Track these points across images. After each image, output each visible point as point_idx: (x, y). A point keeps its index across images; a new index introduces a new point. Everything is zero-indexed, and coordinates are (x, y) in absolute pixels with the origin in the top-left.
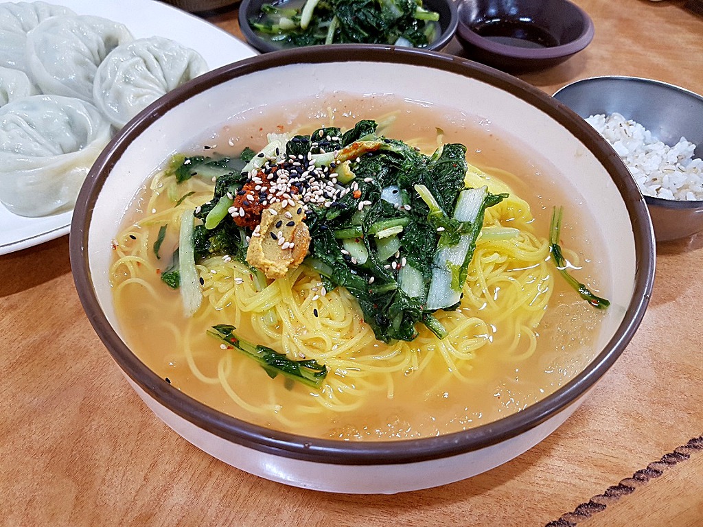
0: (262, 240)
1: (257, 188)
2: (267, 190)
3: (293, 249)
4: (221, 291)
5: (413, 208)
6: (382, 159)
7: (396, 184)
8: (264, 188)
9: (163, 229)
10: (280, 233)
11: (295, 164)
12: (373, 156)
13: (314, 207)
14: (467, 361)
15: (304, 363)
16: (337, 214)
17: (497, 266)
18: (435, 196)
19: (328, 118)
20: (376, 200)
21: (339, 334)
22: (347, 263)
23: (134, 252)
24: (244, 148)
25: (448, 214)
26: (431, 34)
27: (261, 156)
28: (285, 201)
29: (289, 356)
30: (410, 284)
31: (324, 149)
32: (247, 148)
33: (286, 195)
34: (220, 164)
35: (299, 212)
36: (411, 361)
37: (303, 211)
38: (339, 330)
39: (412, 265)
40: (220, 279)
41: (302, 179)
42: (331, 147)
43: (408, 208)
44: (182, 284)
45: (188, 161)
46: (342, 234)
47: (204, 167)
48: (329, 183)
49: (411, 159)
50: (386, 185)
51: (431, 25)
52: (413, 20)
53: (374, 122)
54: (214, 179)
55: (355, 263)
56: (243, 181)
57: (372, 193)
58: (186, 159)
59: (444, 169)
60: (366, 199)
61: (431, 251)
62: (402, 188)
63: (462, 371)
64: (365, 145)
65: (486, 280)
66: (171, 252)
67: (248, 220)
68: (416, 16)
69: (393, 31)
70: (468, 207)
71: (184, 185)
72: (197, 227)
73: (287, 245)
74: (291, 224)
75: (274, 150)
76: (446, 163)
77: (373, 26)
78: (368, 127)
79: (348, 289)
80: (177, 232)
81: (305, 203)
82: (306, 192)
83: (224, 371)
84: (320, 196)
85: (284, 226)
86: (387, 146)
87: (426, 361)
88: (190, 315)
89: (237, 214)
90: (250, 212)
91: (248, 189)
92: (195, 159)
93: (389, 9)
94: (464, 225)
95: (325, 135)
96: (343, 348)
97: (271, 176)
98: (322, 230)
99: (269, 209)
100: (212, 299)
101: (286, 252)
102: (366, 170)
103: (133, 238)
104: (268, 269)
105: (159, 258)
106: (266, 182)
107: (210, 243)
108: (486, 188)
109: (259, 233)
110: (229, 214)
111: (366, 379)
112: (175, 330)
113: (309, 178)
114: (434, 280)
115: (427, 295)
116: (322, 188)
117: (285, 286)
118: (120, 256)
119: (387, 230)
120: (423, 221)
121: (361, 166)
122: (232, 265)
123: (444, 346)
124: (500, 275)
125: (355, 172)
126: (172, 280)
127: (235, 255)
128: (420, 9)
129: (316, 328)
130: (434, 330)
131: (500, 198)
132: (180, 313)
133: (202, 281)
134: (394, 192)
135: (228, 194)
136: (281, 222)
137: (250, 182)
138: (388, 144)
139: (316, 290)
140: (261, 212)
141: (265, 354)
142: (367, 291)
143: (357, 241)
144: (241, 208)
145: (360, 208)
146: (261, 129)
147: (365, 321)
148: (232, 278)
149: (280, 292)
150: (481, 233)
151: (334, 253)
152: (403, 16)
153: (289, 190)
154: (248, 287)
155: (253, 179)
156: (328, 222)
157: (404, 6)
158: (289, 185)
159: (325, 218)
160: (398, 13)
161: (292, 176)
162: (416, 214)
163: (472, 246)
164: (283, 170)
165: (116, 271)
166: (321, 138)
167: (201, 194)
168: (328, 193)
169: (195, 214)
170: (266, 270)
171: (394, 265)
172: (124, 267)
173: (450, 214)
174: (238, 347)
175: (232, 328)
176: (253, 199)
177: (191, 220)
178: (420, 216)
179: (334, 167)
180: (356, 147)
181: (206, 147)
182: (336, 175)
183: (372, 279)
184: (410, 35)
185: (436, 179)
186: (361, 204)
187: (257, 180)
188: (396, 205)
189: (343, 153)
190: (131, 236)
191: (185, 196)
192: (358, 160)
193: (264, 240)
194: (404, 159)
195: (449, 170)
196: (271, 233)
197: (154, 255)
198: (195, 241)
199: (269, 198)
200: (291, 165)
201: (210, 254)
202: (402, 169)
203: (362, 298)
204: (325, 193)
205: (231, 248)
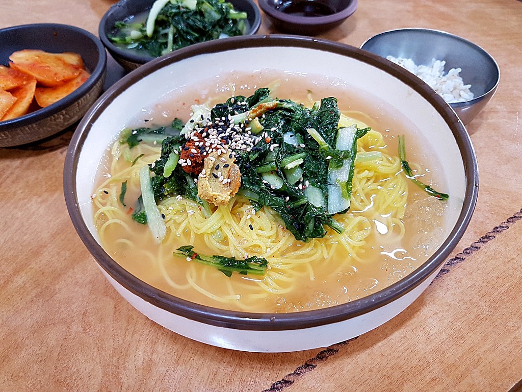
0: (208, 179)
1: (197, 144)
2: (204, 144)
3: (230, 183)
4: (178, 221)
5: (307, 145)
6: (280, 114)
7: (291, 131)
8: (201, 144)
9: (124, 184)
10: (220, 173)
11: (220, 124)
12: (273, 112)
13: (239, 153)
14: (360, 247)
16: (257, 155)
17: (368, 179)
18: (321, 135)
20: (281, 143)
21: (270, 240)
22: (268, 189)
23: (108, 204)
24: (174, 119)
25: (332, 146)
26: (243, 27)
27: (192, 121)
28: (219, 150)
29: (237, 259)
30: (314, 197)
31: (238, 112)
32: (176, 119)
33: (219, 146)
34: (160, 131)
35: (230, 157)
36: (322, 252)
37: (233, 156)
38: (269, 237)
39: (313, 185)
40: (176, 213)
41: (227, 134)
42: (243, 110)
43: (303, 146)
44: (149, 220)
45: (135, 132)
46: (261, 169)
47: (146, 135)
48: (246, 134)
49: (299, 112)
50: (285, 132)
53: (267, 89)
55: (274, 188)
56: (183, 141)
57: (278, 138)
58: (133, 131)
59: (324, 116)
60: (275, 142)
61: (325, 173)
62: (296, 133)
63: (358, 254)
64: (267, 105)
65: (363, 190)
66: (136, 198)
67: (193, 167)
69: (216, 30)
70: (345, 141)
71: (134, 149)
72: (153, 178)
73: (226, 181)
74: (226, 166)
75: (199, 117)
76: (325, 111)
78: (264, 92)
79: (272, 207)
80: (138, 185)
81: (233, 150)
82: (231, 143)
83: (191, 278)
84: (242, 144)
85: (221, 168)
86: (281, 104)
87: (332, 251)
88: (159, 242)
89: (186, 164)
90: (195, 162)
91: (190, 146)
92: (140, 130)
94: (345, 153)
95: (236, 101)
96: (274, 249)
97: (204, 134)
98: (247, 169)
99: (210, 157)
100: (173, 229)
101: (226, 186)
102: (270, 123)
103: (107, 193)
104: (216, 199)
105: (125, 206)
106: (202, 139)
107: (164, 188)
108: (355, 125)
109: (205, 174)
110: (179, 165)
111: (293, 269)
112: (151, 255)
113: (232, 133)
114: (330, 193)
115: (327, 205)
116: (242, 139)
117: (224, 211)
118: (99, 207)
119: (292, 163)
120: (316, 154)
121: (266, 120)
122: (184, 201)
123: (343, 238)
124: (371, 186)
125: (262, 124)
126: (141, 219)
127: (184, 194)
129: (253, 238)
130: (336, 229)
131: (366, 131)
132: (151, 240)
133: (163, 216)
134: (291, 136)
135: (175, 151)
136: (218, 165)
137: (190, 140)
138: (282, 103)
139: (248, 211)
140: (203, 160)
141: (220, 260)
142: (286, 207)
143: (272, 173)
144: (188, 160)
145: (272, 149)
146: (184, 104)
147: (287, 229)
148: (185, 211)
149: (223, 216)
150: (357, 157)
151: (258, 183)
153: (220, 143)
154: (199, 217)
156: (250, 162)
158: (220, 139)
159: (248, 159)
161: (219, 133)
162: (310, 149)
163: (352, 166)
164: (212, 129)
165: (98, 218)
166: (233, 104)
167: (148, 155)
168: (247, 141)
169: (151, 169)
170: (214, 200)
171: (300, 186)
172: (103, 214)
173: (333, 147)
174: (200, 259)
175: (191, 247)
176: (196, 152)
177: (148, 173)
178: (313, 150)
179: (247, 123)
180: (260, 107)
181: (146, 121)
182: (250, 128)
183: (288, 198)
185: (320, 123)
186: (272, 147)
187: (196, 139)
188: (295, 145)
189: (252, 113)
190: (104, 191)
191: (138, 158)
192: (264, 116)
194: (294, 112)
195: (328, 117)
196: (213, 174)
197: (121, 204)
198: (154, 188)
199: (207, 150)
200: (217, 125)
201: (166, 196)
202: (294, 119)
203: (283, 212)
204: (245, 142)
205: (180, 190)
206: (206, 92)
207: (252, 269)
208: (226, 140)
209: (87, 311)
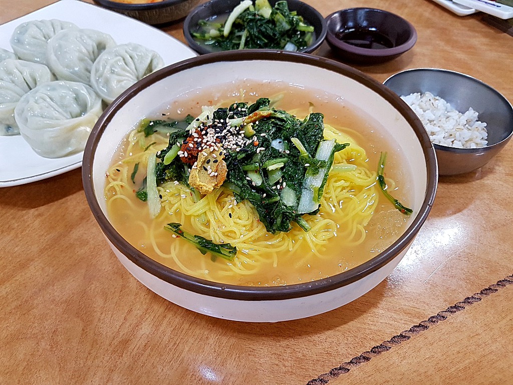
0: (198, 171)
1: (196, 140)
2: (202, 141)
3: (217, 176)
4: (172, 202)
6: (272, 122)
7: (281, 138)
8: (200, 140)
9: (137, 166)
10: (209, 167)
11: (218, 125)
12: (266, 120)
13: (230, 151)
14: (322, 245)
15: (223, 245)
16: (244, 155)
17: (344, 188)
18: (304, 145)
19: (240, 96)
20: (268, 146)
21: (244, 228)
22: (249, 185)
23: (119, 179)
24: (187, 115)
25: (312, 155)
26: (309, 39)
27: (198, 120)
28: (212, 147)
29: (214, 242)
30: (288, 198)
31: (237, 116)
32: (189, 115)
33: (213, 144)
34: (172, 125)
35: (221, 154)
37: (223, 154)
38: (245, 226)
39: (289, 186)
40: (172, 196)
41: (223, 134)
42: (240, 114)
43: (288, 152)
44: (148, 198)
45: (152, 123)
46: (247, 168)
47: (162, 127)
48: (239, 137)
49: (290, 123)
50: (274, 138)
51: (310, 34)
52: (297, 31)
53: (268, 99)
54: (168, 134)
55: (254, 185)
56: (187, 135)
57: (265, 143)
58: (151, 122)
59: (310, 128)
60: (262, 146)
61: (301, 178)
62: (284, 140)
63: (319, 251)
64: (261, 113)
65: (336, 197)
66: (142, 179)
67: (189, 159)
68: (298, 28)
69: (284, 38)
70: (324, 151)
71: (149, 138)
72: (158, 164)
73: (213, 174)
74: (216, 161)
75: (206, 116)
76: (311, 125)
77: (270, 35)
78: (264, 102)
79: (250, 201)
80: (146, 167)
81: (225, 149)
82: (225, 142)
83: (175, 250)
84: (233, 145)
85: (212, 162)
86: (275, 114)
87: (297, 246)
88: (153, 217)
89: (183, 155)
90: (191, 154)
91: (190, 140)
92: (156, 122)
93: (281, 24)
94: (321, 163)
95: (237, 107)
96: (247, 237)
97: (204, 132)
98: (235, 165)
99: (203, 152)
100: (167, 208)
101: (213, 178)
102: (262, 129)
103: (119, 171)
104: (202, 188)
105: (134, 183)
106: (201, 136)
107: (166, 173)
108: (334, 140)
109: (197, 166)
110: (178, 156)
111: (260, 255)
112: (145, 226)
113: (227, 134)
114: (302, 196)
115: (298, 205)
116: (235, 140)
117: (212, 199)
118: (110, 181)
119: (274, 165)
120: (296, 160)
121: (259, 126)
122: (180, 186)
123: (308, 236)
124: (345, 194)
125: (255, 130)
126: (142, 196)
127: (181, 180)
128: (301, 24)
129: (230, 224)
130: (302, 226)
131: (344, 146)
132: (147, 215)
133: (161, 197)
134: (280, 142)
135: (178, 143)
136: (209, 160)
137: (191, 136)
139: (231, 202)
140: (198, 154)
141: (199, 240)
142: (261, 202)
143: (256, 172)
144: (186, 152)
145: (258, 152)
146: (198, 103)
147: (260, 221)
148: (179, 195)
149: (209, 203)
150: (332, 167)
151: (242, 179)
152: (290, 29)
153: (214, 141)
154: (189, 201)
155: (193, 134)
156: (238, 160)
157: (291, 22)
158: (215, 138)
159: (236, 158)
160: (287, 27)
161: (216, 132)
162: (292, 155)
163: (326, 176)
164: (211, 129)
165: (109, 191)
166: (235, 109)
167: (160, 144)
168: (239, 143)
169: (157, 156)
170: (200, 189)
171: (279, 187)
172: (113, 189)
173: (313, 156)
174: (183, 236)
175: (179, 225)
176: (193, 146)
177: (154, 159)
178: (295, 157)
179: (242, 127)
180: (256, 115)
181: (163, 115)
182: (244, 132)
183: (265, 195)
184: (295, 41)
185: (305, 135)
186: (259, 149)
187: (196, 135)
188: (281, 150)
189: (248, 119)
190: (117, 170)
191: (150, 145)
192: (257, 123)
193: (199, 171)
194: (286, 122)
195: (312, 129)
196: (204, 167)
197: (132, 181)
198: (157, 172)
199: (202, 146)
200: (216, 125)
201: (166, 180)
202: (285, 128)
203: (258, 206)
204: (237, 143)
205: (179, 176)
206: (219, 95)
208: (220, 140)
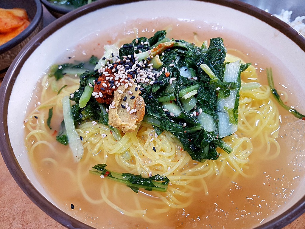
1: (107, 78)
2: (114, 78)
3: (136, 113)
4: (94, 142)
5: (199, 78)
6: (176, 52)
7: (185, 66)
8: (112, 78)
9: (51, 111)
10: (127, 104)
11: (127, 61)
12: (171, 50)
13: (144, 86)
14: (245, 164)
16: (158, 88)
18: (212, 69)
20: (178, 76)
21: (170, 160)
22: (168, 116)
23: (38, 127)
24: (91, 56)
25: (220, 79)
27: (104, 59)
28: (127, 84)
29: (143, 176)
30: (207, 124)
31: (141, 50)
32: (93, 56)
33: (126, 81)
34: (79, 66)
35: (136, 90)
37: (138, 89)
38: (169, 157)
39: (205, 112)
40: (92, 135)
41: (133, 69)
42: (144, 48)
43: (196, 78)
44: (70, 142)
45: (61, 67)
46: (162, 100)
47: (70, 70)
48: (149, 69)
49: (191, 50)
50: (180, 67)
53: (165, 31)
54: (76, 75)
55: (173, 116)
56: (97, 75)
57: (175, 72)
58: (59, 66)
59: (213, 53)
60: (173, 76)
61: (215, 102)
62: (189, 67)
64: (165, 44)
66: (60, 123)
67: (105, 99)
70: (231, 73)
71: (60, 81)
72: (73, 106)
73: (133, 111)
74: (133, 98)
75: (110, 54)
76: (214, 49)
78: (162, 34)
79: (171, 132)
80: (61, 111)
81: (138, 84)
82: (137, 77)
84: (145, 78)
85: (128, 99)
86: (177, 44)
88: (78, 160)
89: (98, 96)
90: (106, 94)
91: (102, 80)
92: (64, 66)
94: (232, 84)
95: (139, 42)
96: (174, 168)
97: (114, 70)
98: (150, 99)
99: (118, 90)
101: (133, 115)
102: (168, 59)
104: (124, 127)
105: (51, 128)
106: (112, 74)
107: (82, 114)
108: (239, 61)
109: (115, 106)
110: (92, 98)
112: (70, 172)
114: (220, 119)
115: (218, 129)
116: (145, 73)
117: (133, 135)
118: (31, 130)
119: (189, 94)
120: (207, 85)
121: (165, 57)
122: (99, 126)
125: (162, 61)
126: (63, 140)
127: (98, 120)
129: (156, 158)
130: (225, 149)
131: (247, 66)
132: (71, 159)
133: (81, 138)
134: (186, 70)
135: (89, 84)
136: (126, 97)
137: (101, 75)
138: (178, 43)
139: (151, 134)
140: (113, 93)
141: (128, 178)
143: (171, 102)
144: (100, 92)
146: (99, 44)
147: (184, 150)
148: (99, 134)
149: (130, 139)
150: (241, 88)
151: (160, 111)
153: (127, 77)
154: (111, 139)
155: (104, 73)
156: (153, 93)
158: (127, 74)
159: (151, 91)
161: (126, 69)
162: (203, 81)
163: (237, 96)
164: (120, 65)
165: (29, 140)
166: (137, 44)
167: (71, 86)
169: (70, 99)
170: (123, 128)
171: (195, 113)
172: (33, 137)
173: (222, 79)
174: (112, 177)
175: (105, 165)
176: (107, 86)
177: (69, 102)
178: (205, 82)
179: (150, 60)
180: (160, 46)
181: (70, 58)
182: (152, 64)
183: (185, 124)
185: (210, 59)
186: (171, 80)
187: (106, 74)
188: (189, 77)
189: (153, 51)
190: (35, 117)
191: (62, 88)
193: (118, 110)
194: (187, 50)
195: (216, 54)
196: (121, 105)
197: (48, 127)
198: (73, 115)
199: (116, 84)
200: (125, 62)
201: (83, 121)
202: (187, 56)
203: (181, 136)
204: (148, 76)
205: (95, 116)
206: (115, 35)
207: (156, 187)
208: (132, 75)
209: (25, 210)
